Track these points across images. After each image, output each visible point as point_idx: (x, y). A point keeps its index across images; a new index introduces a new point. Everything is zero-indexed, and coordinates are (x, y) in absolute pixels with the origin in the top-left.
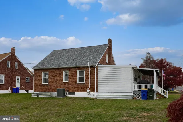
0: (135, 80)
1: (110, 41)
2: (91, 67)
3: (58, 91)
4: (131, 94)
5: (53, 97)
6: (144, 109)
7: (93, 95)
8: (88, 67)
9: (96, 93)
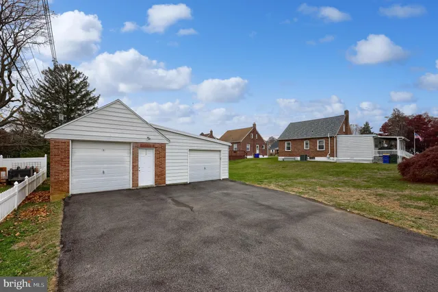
0: (376, 146)
1: (347, 112)
2: (331, 137)
3: (301, 157)
4: (371, 159)
5: (297, 161)
6: (385, 169)
7: (332, 159)
8: (328, 138)
9: (335, 158)
